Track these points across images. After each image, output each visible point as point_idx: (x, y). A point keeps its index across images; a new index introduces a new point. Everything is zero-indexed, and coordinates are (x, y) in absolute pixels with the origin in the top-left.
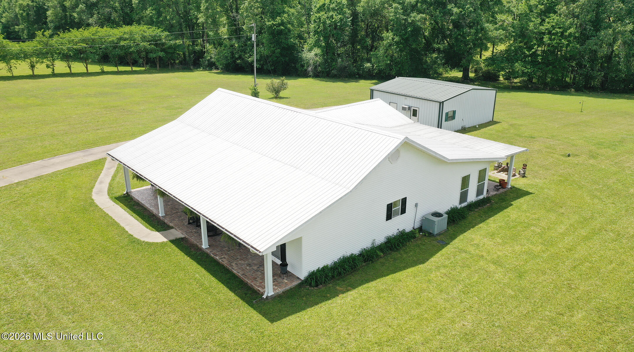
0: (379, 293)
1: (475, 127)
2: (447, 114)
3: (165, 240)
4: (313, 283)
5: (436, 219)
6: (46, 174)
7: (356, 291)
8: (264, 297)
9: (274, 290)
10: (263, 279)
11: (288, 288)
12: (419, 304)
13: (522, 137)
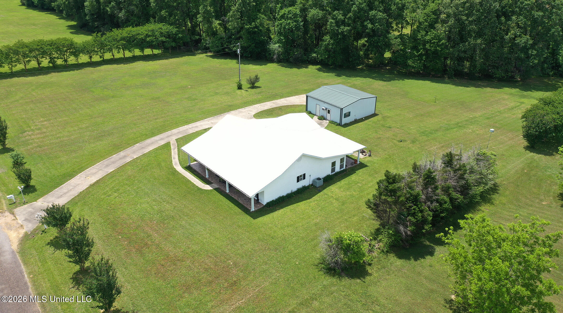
0: (291, 210)
1: (362, 119)
2: (345, 114)
3: (212, 189)
4: (268, 206)
5: (318, 181)
6: (146, 152)
7: (283, 209)
8: (251, 211)
9: (254, 209)
10: (251, 205)
11: (259, 208)
12: (304, 214)
13: (385, 127)
